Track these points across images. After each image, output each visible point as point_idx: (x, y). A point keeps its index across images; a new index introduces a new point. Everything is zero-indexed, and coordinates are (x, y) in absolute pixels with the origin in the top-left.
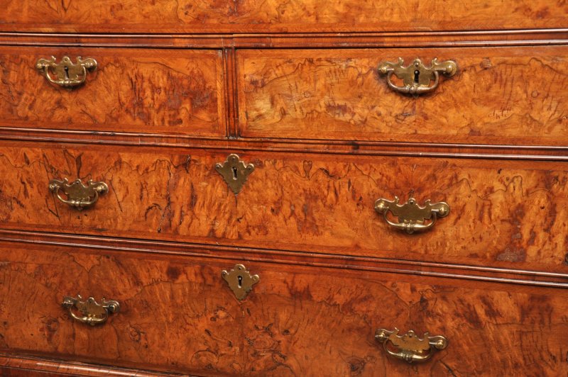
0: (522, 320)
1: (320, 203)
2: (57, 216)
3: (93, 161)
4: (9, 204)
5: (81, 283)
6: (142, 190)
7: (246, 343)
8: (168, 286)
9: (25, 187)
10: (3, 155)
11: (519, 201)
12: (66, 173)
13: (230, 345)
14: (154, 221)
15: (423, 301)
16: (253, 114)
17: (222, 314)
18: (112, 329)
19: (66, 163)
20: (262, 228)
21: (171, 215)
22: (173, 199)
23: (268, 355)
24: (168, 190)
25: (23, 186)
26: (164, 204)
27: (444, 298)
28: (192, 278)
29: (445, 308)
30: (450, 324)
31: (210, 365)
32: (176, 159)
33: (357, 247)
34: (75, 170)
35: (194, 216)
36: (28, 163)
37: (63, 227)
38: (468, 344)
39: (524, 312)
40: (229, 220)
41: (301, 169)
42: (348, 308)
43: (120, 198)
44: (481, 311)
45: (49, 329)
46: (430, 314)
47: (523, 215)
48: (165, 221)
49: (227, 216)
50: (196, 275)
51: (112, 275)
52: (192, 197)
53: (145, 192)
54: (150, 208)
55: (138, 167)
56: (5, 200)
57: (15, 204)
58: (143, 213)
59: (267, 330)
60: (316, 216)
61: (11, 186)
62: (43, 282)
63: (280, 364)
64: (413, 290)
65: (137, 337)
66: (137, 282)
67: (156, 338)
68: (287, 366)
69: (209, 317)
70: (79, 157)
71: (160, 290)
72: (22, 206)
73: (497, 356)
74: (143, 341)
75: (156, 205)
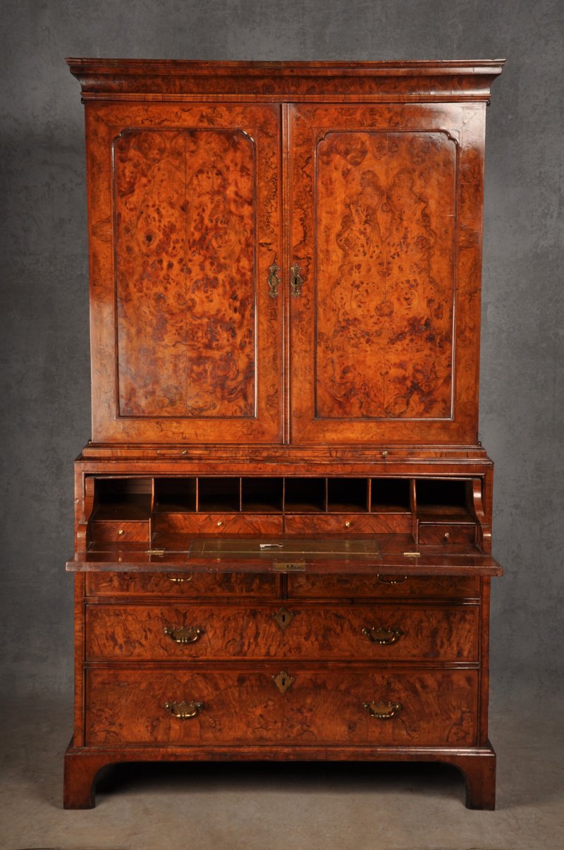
0: (439, 689)
1: (333, 632)
2: (167, 651)
3: (195, 615)
4: (133, 645)
5: (178, 693)
6: (225, 631)
7: (285, 720)
8: (237, 689)
9: (146, 634)
10: (133, 615)
11: (435, 626)
12: (175, 623)
13: (275, 722)
14: (231, 649)
15: (389, 683)
16: (296, 585)
17: (270, 703)
18: (197, 721)
19: (176, 617)
20: (299, 648)
21: (243, 645)
22: (244, 635)
23: (299, 727)
24: (242, 630)
25: (144, 633)
26: (238, 639)
27: (399, 681)
28: (254, 682)
29: (400, 687)
30: (403, 695)
31: (262, 737)
32: (248, 611)
33: (353, 656)
34: (182, 620)
35: (257, 645)
36: (150, 618)
38: (413, 706)
39: (440, 685)
40: (279, 646)
41: (322, 613)
42: (347, 692)
43: (210, 636)
44: (418, 686)
45: (152, 725)
46: (393, 691)
47: (437, 633)
48: (238, 649)
49: (278, 643)
50: (256, 680)
51: (201, 685)
52: (257, 633)
53: (227, 632)
54: (229, 641)
55: (224, 617)
56: (131, 643)
57: (137, 645)
58: (225, 644)
59: (299, 711)
60: (330, 640)
61: (136, 634)
62: (151, 694)
63: (307, 731)
64: (383, 678)
65: (213, 725)
66: (216, 688)
67: (227, 723)
68: (311, 731)
69: (263, 706)
70: (186, 613)
71: (232, 692)
72: (142, 645)
73: (427, 711)
74: (218, 727)
75: (233, 639)
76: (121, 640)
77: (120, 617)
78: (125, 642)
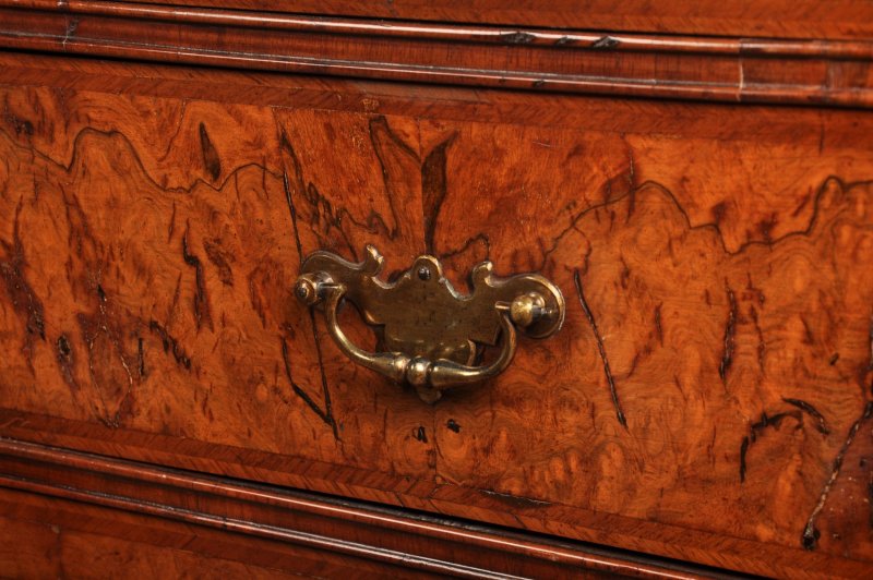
2: (328, 419)
3: (501, 177)
4: (133, 348)
6: (730, 328)
9: (200, 280)
10: (113, 133)
12: (373, 223)
14: (785, 485)
19: (376, 179)
25: (189, 275)
34: (417, 211)
36: (215, 170)
37: (344, 469)
43: (620, 361)
53: (746, 340)
54: (767, 421)
55: (720, 211)
56: (118, 333)
57: (155, 354)
58: (730, 440)
61: (141, 270)
70: (439, 152)
72: (184, 362)
75: (802, 406)
76: (64, 310)
77: (41, 144)
78: (88, 323)
